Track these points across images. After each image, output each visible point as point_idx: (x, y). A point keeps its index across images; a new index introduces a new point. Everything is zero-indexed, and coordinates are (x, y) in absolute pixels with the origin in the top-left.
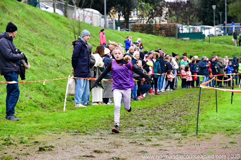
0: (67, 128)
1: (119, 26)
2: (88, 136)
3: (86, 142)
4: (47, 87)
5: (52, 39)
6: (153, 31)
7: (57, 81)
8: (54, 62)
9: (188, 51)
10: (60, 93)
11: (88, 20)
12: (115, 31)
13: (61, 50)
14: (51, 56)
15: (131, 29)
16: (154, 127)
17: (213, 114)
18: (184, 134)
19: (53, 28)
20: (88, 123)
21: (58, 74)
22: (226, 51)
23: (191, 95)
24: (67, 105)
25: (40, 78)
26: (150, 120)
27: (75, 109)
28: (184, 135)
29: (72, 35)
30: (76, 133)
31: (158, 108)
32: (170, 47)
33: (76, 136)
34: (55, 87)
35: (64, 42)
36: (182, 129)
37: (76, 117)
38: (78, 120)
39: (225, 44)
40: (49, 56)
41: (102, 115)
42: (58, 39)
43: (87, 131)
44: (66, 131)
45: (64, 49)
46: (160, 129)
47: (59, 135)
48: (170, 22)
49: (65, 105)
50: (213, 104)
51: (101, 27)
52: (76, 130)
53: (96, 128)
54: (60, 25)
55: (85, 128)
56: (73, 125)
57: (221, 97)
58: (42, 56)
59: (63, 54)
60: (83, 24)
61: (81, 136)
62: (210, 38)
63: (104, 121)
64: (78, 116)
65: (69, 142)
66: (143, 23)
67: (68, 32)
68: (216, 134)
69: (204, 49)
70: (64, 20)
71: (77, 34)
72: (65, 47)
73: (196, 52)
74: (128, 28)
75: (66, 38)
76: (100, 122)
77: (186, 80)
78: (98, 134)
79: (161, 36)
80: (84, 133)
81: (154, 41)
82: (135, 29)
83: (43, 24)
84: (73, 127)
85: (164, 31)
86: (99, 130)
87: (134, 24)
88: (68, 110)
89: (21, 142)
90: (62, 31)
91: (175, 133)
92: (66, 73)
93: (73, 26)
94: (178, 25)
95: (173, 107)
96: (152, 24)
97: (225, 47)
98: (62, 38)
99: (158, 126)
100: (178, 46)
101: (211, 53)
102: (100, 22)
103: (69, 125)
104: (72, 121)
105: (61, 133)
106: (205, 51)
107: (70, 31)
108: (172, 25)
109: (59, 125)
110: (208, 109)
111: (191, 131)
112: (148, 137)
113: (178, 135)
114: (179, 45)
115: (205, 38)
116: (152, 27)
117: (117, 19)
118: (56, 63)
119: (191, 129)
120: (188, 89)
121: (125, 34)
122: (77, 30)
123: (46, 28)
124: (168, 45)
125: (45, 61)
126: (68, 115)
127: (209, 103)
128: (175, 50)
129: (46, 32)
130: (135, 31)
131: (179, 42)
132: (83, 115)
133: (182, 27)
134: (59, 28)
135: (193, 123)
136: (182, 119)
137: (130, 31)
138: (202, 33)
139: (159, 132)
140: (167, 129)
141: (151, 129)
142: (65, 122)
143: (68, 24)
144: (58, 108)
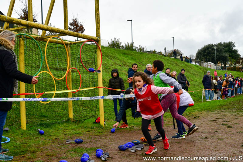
1: (222, 69)
2: (213, 112)
3: (212, 115)
4: (195, 93)
5: (195, 75)
6: (236, 70)
8: (197, 84)
10: (200, 96)
11: (209, 67)
12: (220, 70)
13: (200, 79)
15: (227, 69)
16: (240, 109)
19: (196, 70)
20: (212, 107)
21: (199, 88)
26: (238, 106)
29: (203, 73)
33: (208, 112)
34: (198, 93)
35: (201, 76)
38: (208, 106)
40: (195, 81)
41: (217, 104)
47: (201, 112)
49: (202, 100)
54: (198, 69)
60: (207, 69)
63: (218, 106)
64: (208, 104)
65: (205, 114)
66: (232, 67)
81: (237, 74)
86: (217, 110)
87: (228, 67)
88: (203, 102)
89: (187, 115)
90: (199, 71)
92: (202, 88)
93: (204, 69)
98: (200, 74)
99: (242, 108)
102: (214, 67)
103: (205, 108)
104: (206, 106)
107: (202, 71)
109: (200, 108)
112: (238, 112)
116: (235, 68)
117: (221, 66)
122: (205, 71)
126: (204, 104)
132: (210, 104)
142: (203, 107)
143: (201, 69)
144: (200, 102)
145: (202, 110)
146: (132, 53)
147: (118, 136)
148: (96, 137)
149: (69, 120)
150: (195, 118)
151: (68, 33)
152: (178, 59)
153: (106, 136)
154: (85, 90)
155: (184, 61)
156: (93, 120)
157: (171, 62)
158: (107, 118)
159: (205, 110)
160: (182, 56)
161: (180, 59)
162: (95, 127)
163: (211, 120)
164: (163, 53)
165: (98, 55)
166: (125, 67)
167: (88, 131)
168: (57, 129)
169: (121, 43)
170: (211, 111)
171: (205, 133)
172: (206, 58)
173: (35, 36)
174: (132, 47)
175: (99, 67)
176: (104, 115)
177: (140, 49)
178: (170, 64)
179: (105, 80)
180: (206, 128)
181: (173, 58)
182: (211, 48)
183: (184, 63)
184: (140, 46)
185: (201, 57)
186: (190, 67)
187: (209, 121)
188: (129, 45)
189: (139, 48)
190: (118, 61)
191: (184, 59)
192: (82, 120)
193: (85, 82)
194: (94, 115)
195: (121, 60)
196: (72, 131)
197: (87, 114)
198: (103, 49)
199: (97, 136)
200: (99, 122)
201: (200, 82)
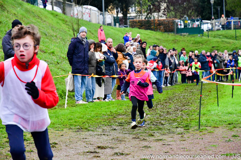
0: (70, 125)
1: (117, 23)
2: (91, 132)
3: (88, 139)
5: (51, 37)
6: (152, 27)
7: (58, 79)
8: (53, 59)
9: (187, 46)
10: (61, 90)
11: (86, 18)
12: (114, 27)
13: (61, 47)
14: (51, 53)
15: (129, 25)
16: (156, 123)
17: (215, 109)
18: (186, 128)
19: (52, 25)
20: (90, 119)
21: (58, 71)
22: (225, 45)
23: (191, 89)
24: (68, 102)
26: (151, 115)
27: (77, 106)
28: (186, 130)
29: (71, 32)
30: (78, 130)
31: (160, 103)
32: (169, 43)
33: (79, 133)
35: (64, 40)
36: (185, 123)
37: (78, 114)
38: (80, 117)
39: (224, 38)
40: (49, 53)
41: (103, 111)
42: (57, 36)
43: (89, 127)
44: (68, 128)
45: (63, 46)
46: (162, 124)
47: (62, 132)
48: (168, 18)
49: (66, 102)
50: (214, 99)
51: (100, 24)
52: (78, 127)
53: (98, 124)
54: (59, 23)
55: (87, 125)
56: (75, 122)
57: (222, 92)
58: (42, 53)
59: (63, 52)
60: (82, 21)
61: (83, 133)
62: (209, 33)
63: (105, 117)
64: (80, 113)
65: (71, 138)
66: (142, 19)
67: (67, 29)
68: (219, 127)
69: (203, 44)
70: (62, 17)
71: (76, 31)
72: (64, 44)
73: (195, 47)
74: (126, 25)
75: (65, 35)
76: (101, 118)
77: (186, 75)
78: (100, 130)
79: (160, 32)
80: (86, 129)
81: (153, 37)
82: (133, 25)
83: (42, 22)
84: (75, 124)
85: (163, 26)
86: (102, 126)
87: (132, 20)
88: (69, 107)
90: (60, 28)
91: (177, 128)
92: (66, 71)
93: (72, 23)
94: (177, 20)
95: (174, 102)
96: (150, 19)
97: (224, 41)
98: (61, 36)
99: (160, 121)
100: (176, 41)
101: (210, 47)
102: (99, 19)
103: (71, 121)
104: (74, 118)
105: (64, 130)
106: (204, 46)
107: (68, 28)
108: (170, 20)
109: (61, 122)
110: (209, 103)
111: (193, 125)
112: (150, 132)
113: (180, 130)
114: (178, 41)
115: (204, 33)
116: (150, 23)
117: (115, 16)
118: (56, 61)
119: (193, 123)
120: (189, 84)
121: (124, 31)
122: (76, 27)
123: (45, 25)
124: (167, 41)
125: (45, 59)
126: (70, 112)
127: (210, 98)
128: (174, 45)
129: (45, 30)
130: (133, 27)
131: (178, 37)
132: (85, 112)
133: (181, 23)
134: (57, 25)
135: (195, 117)
136: (184, 114)
137: (129, 27)
138: (201, 28)
139: (161, 127)
140: (169, 124)
141: (153, 125)
142: (67, 119)
143: (66, 22)
144: (59, 106)
145: (65, 126)
201: (62, 55)
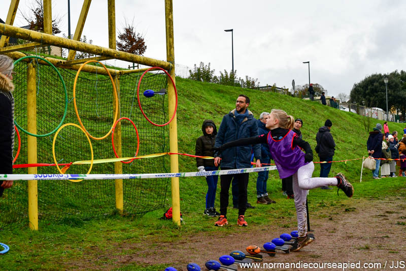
0: (364, 195)
1: (398, 119)
2: (380, 200)
3: (379, 205)
4: (348, 165)
5: (349, 130)
7: (355, 161)
8: (351, 147)
10: (357, 169)
11: (374, 116)
12: (395, 123)
14: (349, 143)
19: (349, 122)
20: (379, 191)
21: (355, 155)
24: (363, 178)
25: (342, 159)
29: (364, 127)
30: (371, 199)
33: (371, 201)
34: (353, 165)
38: (372, 189)
41: (389, 185)
44: (363, 197)
47: (359, 200)
49: (361, 178)
52: (371, 196)
53: (386, 194)
54: (354, 121)
55: (377, 195)
56: (369, 193)
58: (343, 143)
60: (371, 119)
61: (375, 201)
63: (391, 189)
65: (366, 204)
70: (357, 116)
71: (367, 126)
75: (359, 129)
76: (388, 190)
78: (388, 199)
83: (342, 120)
86: (388, 196)
88: (363, 181)
89: (332, 205)
90: (356, 124)
93: (364, 121)
102: (384, 117)
103: (365, 192)
104: (367, 189)
105: (360, 198)
107: (361, 124)
117: (396, 114)
118: (353, 148)
121: (403, 125)
122: (367, 123)
123: (345, 123)
125: (345, 147)
126: (364, 185)
129: (345, 126)
142: (362, 190)
143: (360, 119)
144: (356, 181)
145: (361, 196)
146: (231, 91)
147: (205, 243)
148: (164, 244)
149: (116, 213)
150: (346, 210)
151: (115, 55)
152: (317, 101)
153: (183, 243)
154: (147, 159)
155: (329, 105)
156: (161, 213)
157: (303, 106)
158: (186, 209)
159: (367, 196)
160: (325, 95)
161: (321, 101)
162: (163, 226)
163: (376, 216)
164: (289, 91)
165: (170, 93)
166: (219, 116)
167: (151, 234)
168: (95, 229)
169: (212, 72)
170: (377, 198)
171: (365, 240)
172: (369, 100)
173: (57, 60)
174: (233, 79)
175: (172, 117)
176: (181, 204)
177: (248, 82)
178: (302, 110)
179: (182, 140)
180: (368, 230)
181: (308, 99)
182: (377, 82)
183: (327, 109)
184: (247, 77)
185: (359, 98)
186: (340, 117)
187: (372, 216)
188: (227, 76)
189: (245, 81)
190: (207, 104)
191: (327, 102)
192: (139, 213)
193: (145, 142)
194: (161, 205)
195: (211, 103)
196: (122, 234)
197: (150, 203)
198: (180, 83)
199: (167, 242)
200: (170, 218)
201: (357, 144)
